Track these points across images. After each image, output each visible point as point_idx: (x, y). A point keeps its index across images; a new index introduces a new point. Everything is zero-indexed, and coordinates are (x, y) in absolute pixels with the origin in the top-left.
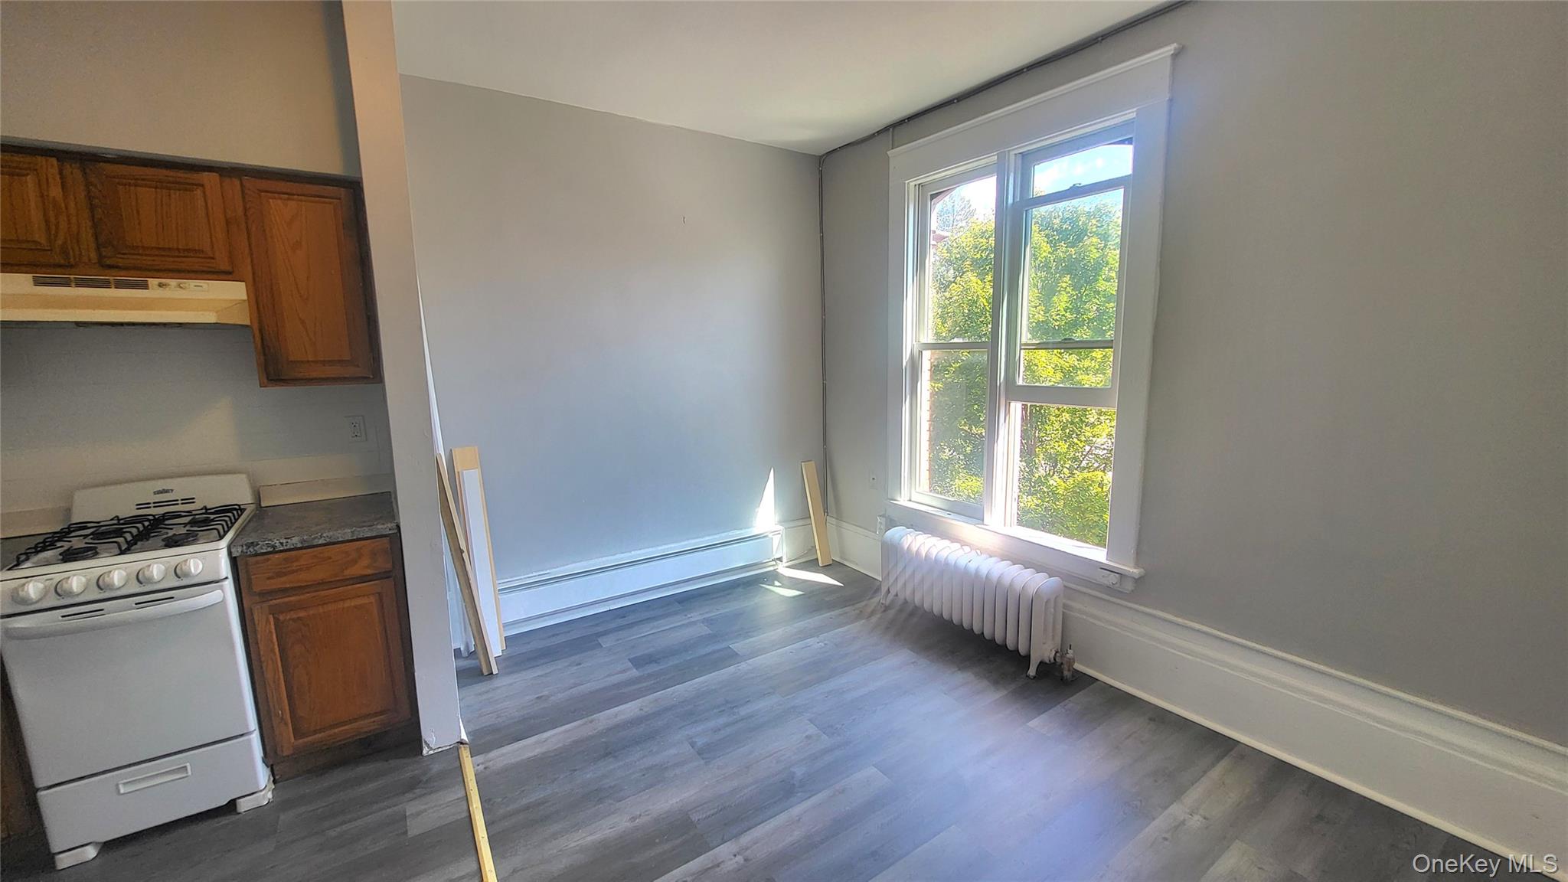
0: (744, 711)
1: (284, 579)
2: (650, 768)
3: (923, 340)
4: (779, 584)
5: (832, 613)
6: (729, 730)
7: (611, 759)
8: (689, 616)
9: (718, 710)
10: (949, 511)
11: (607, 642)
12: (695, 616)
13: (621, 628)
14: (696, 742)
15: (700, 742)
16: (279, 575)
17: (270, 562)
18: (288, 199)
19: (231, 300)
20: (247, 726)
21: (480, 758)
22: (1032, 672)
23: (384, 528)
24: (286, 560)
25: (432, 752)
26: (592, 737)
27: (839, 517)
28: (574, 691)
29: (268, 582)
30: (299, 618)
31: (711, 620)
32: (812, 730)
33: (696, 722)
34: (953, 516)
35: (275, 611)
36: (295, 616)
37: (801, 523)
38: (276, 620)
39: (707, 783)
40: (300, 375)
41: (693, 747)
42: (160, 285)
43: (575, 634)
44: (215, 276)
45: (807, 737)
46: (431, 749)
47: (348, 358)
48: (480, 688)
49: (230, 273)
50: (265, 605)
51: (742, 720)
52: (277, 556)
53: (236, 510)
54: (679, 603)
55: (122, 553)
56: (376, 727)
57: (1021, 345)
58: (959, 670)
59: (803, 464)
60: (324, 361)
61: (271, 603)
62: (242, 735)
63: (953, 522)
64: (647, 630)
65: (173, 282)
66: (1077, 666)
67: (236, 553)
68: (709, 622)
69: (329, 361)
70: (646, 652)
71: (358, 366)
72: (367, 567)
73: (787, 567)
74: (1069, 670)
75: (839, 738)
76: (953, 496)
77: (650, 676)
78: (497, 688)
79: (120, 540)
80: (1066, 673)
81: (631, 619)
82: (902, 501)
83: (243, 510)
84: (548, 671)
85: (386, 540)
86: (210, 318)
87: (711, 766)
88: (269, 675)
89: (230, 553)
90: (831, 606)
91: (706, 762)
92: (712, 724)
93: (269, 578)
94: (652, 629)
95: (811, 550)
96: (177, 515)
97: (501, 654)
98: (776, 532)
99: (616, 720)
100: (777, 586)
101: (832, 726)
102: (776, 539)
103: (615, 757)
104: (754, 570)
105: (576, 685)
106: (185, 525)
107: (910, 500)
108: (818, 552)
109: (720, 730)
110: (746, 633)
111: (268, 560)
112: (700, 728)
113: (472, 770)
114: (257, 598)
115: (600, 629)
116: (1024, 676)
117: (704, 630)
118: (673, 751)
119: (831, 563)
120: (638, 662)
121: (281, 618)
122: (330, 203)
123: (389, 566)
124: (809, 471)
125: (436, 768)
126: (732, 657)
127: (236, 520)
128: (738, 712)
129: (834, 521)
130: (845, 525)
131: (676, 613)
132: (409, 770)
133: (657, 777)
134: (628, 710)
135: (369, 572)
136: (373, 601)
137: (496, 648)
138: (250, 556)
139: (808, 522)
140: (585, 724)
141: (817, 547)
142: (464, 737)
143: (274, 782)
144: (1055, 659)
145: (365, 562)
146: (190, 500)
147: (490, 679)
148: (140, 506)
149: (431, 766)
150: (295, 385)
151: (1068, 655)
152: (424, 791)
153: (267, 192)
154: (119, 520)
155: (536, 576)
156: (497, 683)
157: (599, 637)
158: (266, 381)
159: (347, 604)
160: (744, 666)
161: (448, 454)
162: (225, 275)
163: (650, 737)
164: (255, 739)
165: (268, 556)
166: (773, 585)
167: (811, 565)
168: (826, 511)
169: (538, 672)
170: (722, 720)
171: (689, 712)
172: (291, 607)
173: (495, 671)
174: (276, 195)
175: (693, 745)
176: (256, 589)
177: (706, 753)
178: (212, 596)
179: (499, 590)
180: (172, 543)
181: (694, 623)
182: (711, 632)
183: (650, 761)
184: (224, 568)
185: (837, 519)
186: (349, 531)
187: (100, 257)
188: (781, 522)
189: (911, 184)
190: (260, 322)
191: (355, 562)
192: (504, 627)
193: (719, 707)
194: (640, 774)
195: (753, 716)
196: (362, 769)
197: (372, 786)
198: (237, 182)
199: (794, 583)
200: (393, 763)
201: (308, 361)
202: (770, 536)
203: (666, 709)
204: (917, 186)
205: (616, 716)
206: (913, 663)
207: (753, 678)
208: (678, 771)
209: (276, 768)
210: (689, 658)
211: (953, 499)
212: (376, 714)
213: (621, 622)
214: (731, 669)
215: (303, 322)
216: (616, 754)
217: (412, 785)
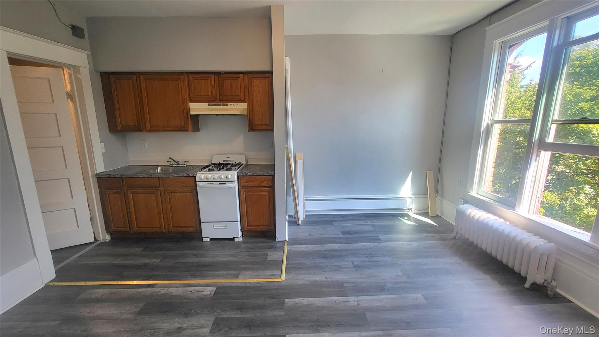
0: (375, 259)
1: (248, 183)
2: (337, 266)
3: (496, 118)
4: (407, 219)
5: (428, 235)
6: (367, 263)
7: (325, 259)
8: (367, 222)
9: (366, 256)
10: (497, 202)
11: (335, 224)
12: (369, 223)
13: (342, 221)
14: (354, 263)
15: (356, 263)
16: (247, 182)
17: (245, 179)
18: (258, 79)
19: (243, 108)
20: (238, 220)
21: (289, 246)
22: (527, 285)
23: (271, 173)
24: (248, 178)
25: (278, 241)
26: (321, 251)
27: (443, 197)
28: (321, 236)
29: (244, 183)
30: (250, 194)
31: (375, 225)
32: (400, 273)
33: (356, 257)
34: (499, 204)
35: (245, 191)
36: (249, 194)
37: (424, 196)
38: (245, 194)
39: (353, 277)
40: (257, 129)
41: (353, 264)
42: (230, 105)
43: (326, 219)
44: (241, 102)
45: (397, 275)
46: (278, 240)
47: (268, 124)
48: (295, 227)
49: (244, 101)
50: (243, 189)
51: (373, 261)
52: (247, 177)
53: (241, 164)
54: (365, 217)
55: (218, 171)
56: (265, 229)
57: (552, 121)
58: (483, 273)
59: (427, 172)
60: (263, 125)
61: (245, 189)
62: (237, 222)
63: (497, 206)
64: (350, 223)
65: (233, 104)
66: (558, 290)
67: (238, 175)
68: (373, 226)
69: (264, 125)
70: (347, 230)
71: (270, 126)
72: (266, 184)
73: (414, 213)
74: (552, 291)
75: (410, 280)
76: (501, 195)
77: (346, 238)
78: (299, 229)
79: (218, 168)
80: (549, 292)
81: (346, 218)
82: (473, 193)
83: (243, 164)
84: (315, 228)
85: (271, 177)
86: (238, 113)
87: (357, 272)
88: (243, 208)
89: (237, 174)
90: (427, 232)
91: (356, 270)
92: (362, 259)
93: (245, 183)
94: (352, 223)
95: (427, 208)
96: (230, 164)
97: (303, 219)
98: (411, 198)
99: (330, 248)
100: (406, 219)
101: (409, 275)
102: (409, 201)
103: (327, 259)
104: (398, 211)
105: (322, 234)
106: (230, 166)
107: (478, 194)
108: (430, 210)
109: (364, 262)
110: (387, 233)
111: (245, 178)
112: (357, 259)
113: (287, 249)
114: (242, 187)
115: (335, 219)
116: (522, 286)
117: (371, 228)
118: (346, 263)
119: (435, 215)
120: (343, 233)
121: (247, 193)
122: (267, 79)
123: (272, 185)
124: (430, 176)
125: (278, 245)
126: (378, 240)
127: (241, 167)
128: (373, 259)
129: (439, 198)
130: (444, 200)
131: (362, 220)
132: (272, 244)
133: (338, 269)
134: (336, 246)
135: (267, 185)
136: (267, 194)
137: (301, 217)
138: (242, 176)
139: (426, 196)
140: (321, 246)
141: (429, 208)
142: (287, 239)
143: (243, 236)
144: (543, 284)
145: (266, 182)
146: (233, 161)
147: (299, 226)
148: (224, 161)
149: (277, 244)
150: (256, 131)
151: (552, 284)
152: (274, 250)
153: (253, 78)
154: (220, 163)
155: (316, 197)
156: (300, 227)
157: (334, 222)
158: (249, 130)
159: (261, 193)
160: (381, 244)
161: (294, 155)
162: (243, 101)
163: (340, 256)
164: (239, 223)
165: (245, 177)
166: (404, 219)
167: (426, 214)
168: (436, 193)
169: (312, 227)
170: (366, 259)
171: (355, 253)
172: (249, 191)
173: (300, 224)
174: (255, 78)
175: (353, 263)
176: (242, 185)
177: (357, 267)
178: (232, 185)
179: (305, 199)
180: (227, 170)
181: (368, 225)
182: (373, 229)
183: (337, 264)
184: (236, 179)
185: (441, 197)
186: (263, 173)
187: (220, 98)
188: (412, 194)
189: (497, 42)
190: (249, 114)
191: (263, 182)
192: (305, 211)
193: (366, 255)
194: (333, 266)
195: (378, 262)
196: (261, 240)
197: (262, 245)
198: (247, 75)
199: (416, 220)
200: (269, 241)
201: (259, 125)
202: (407, 199)
203: (348, 250)
204: (501, 43)
205: (331, 247)
206: (459, 264)
207: (383, 249)
208: (345, 270)
209: (243, 233)
210: (361, 236)
211: (501, 196)
212: (266, 226)
213: (342, 218)
214: (376, 244)
215: (259, 114)
216: (327, 258)
217: (271, 248)
